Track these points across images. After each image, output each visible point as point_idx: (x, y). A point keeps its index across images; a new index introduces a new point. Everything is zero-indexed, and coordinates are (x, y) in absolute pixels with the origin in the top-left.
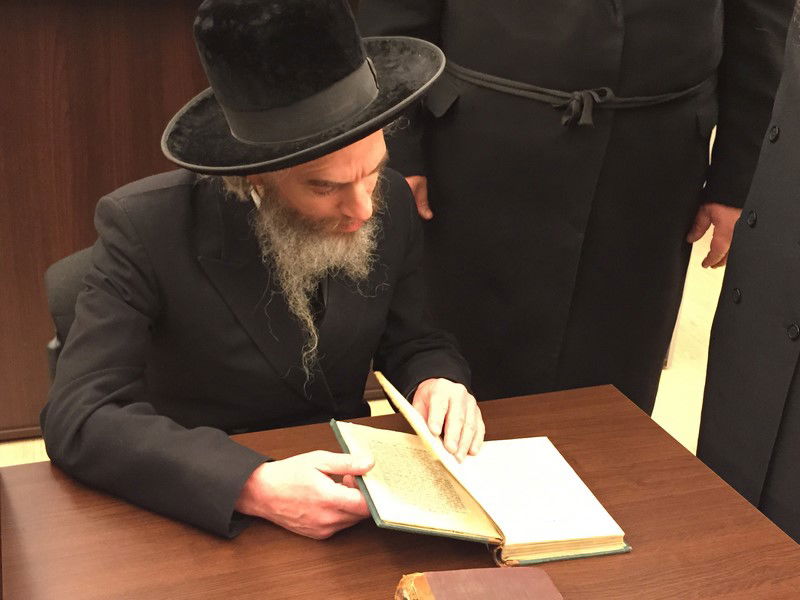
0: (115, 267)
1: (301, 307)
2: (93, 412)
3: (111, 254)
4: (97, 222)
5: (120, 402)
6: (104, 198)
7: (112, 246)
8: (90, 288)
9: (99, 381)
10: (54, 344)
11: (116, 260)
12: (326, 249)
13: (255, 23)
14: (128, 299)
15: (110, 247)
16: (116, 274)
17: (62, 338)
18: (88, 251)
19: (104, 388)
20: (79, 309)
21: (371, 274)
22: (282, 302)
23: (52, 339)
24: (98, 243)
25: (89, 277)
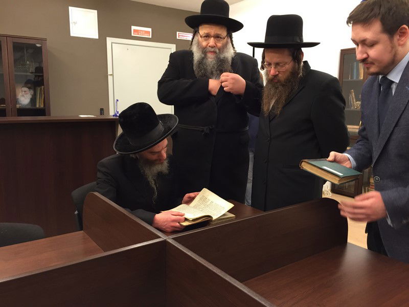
11: (106, 175)
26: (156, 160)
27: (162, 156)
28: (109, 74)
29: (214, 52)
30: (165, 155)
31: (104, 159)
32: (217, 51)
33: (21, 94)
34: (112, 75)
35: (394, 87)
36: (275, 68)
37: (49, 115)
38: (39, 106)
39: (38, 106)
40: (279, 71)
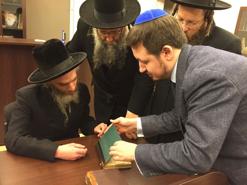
0: (21, 105)
1: (64, 111)
2: (19, 138)
3: (19, 102)
4: (16, 96)
5: (24, 135)
6: (18, 90)
7: (20, 100)
8: (15, 110)
9: (19, 130)
10: (6, 124)
11: (21, 104)
12: (67, 98)
13: (42, 51)
14: (24, 112)
15: (19, 101)
16: (21, 107)
17: (8, 122)
18: (14, 103)
19: (20, 132)
20: (13, 115)
21: (79, 103)
22: (60, 110)
23: (5, 122)
24: (17, 100)
25: (15, 108)
27: (71, 87)
28: (71, 9)
33: (8, 18)
34: (73, 10)
37: (25, 38)
38: (20, 28)
40: (189, 28)
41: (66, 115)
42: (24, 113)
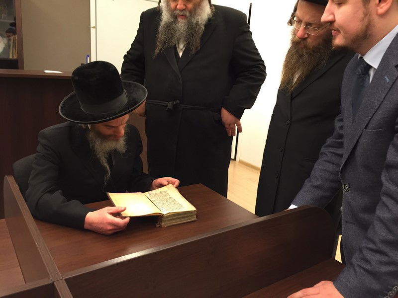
0: (45, 151)
1: (104, 162)
3: (44, 147)
8: (36, 159)
11: (46, 149)
16: (46, 153)
26: (110, 136)
27: (119, 132)
28: (91, 26)
29: (184, 16)
30: (123, 132)
31: (46, 129)
32: (188, 14)
34: (95, 27)
35: (372, 73)
36: (305, 28)
37: (23, 68)
38: (13, 57)
39: (11, 57)
40: (308, 34)
41: (108, 167)
42: (50, 161)
